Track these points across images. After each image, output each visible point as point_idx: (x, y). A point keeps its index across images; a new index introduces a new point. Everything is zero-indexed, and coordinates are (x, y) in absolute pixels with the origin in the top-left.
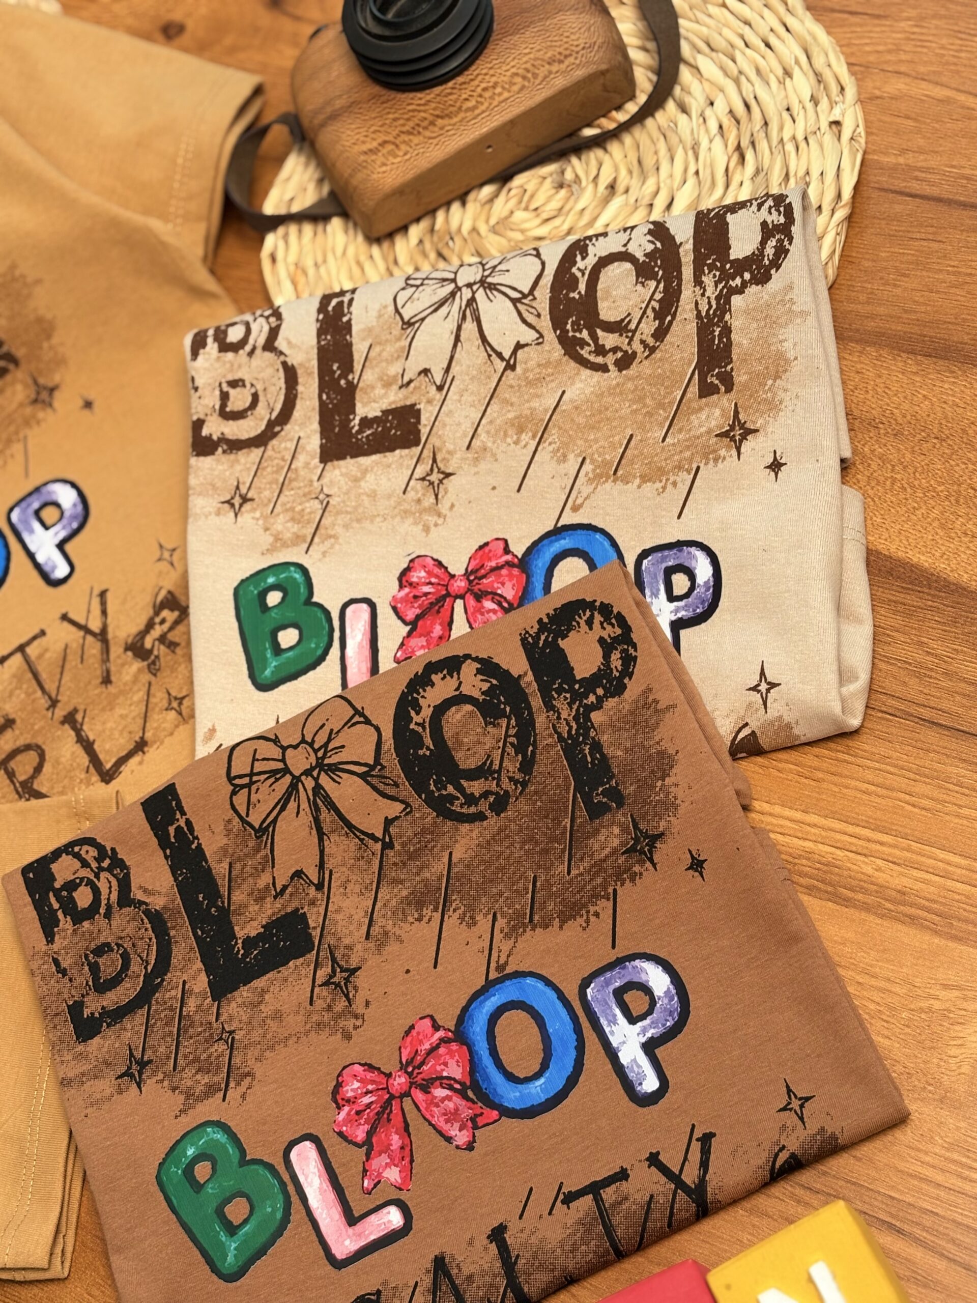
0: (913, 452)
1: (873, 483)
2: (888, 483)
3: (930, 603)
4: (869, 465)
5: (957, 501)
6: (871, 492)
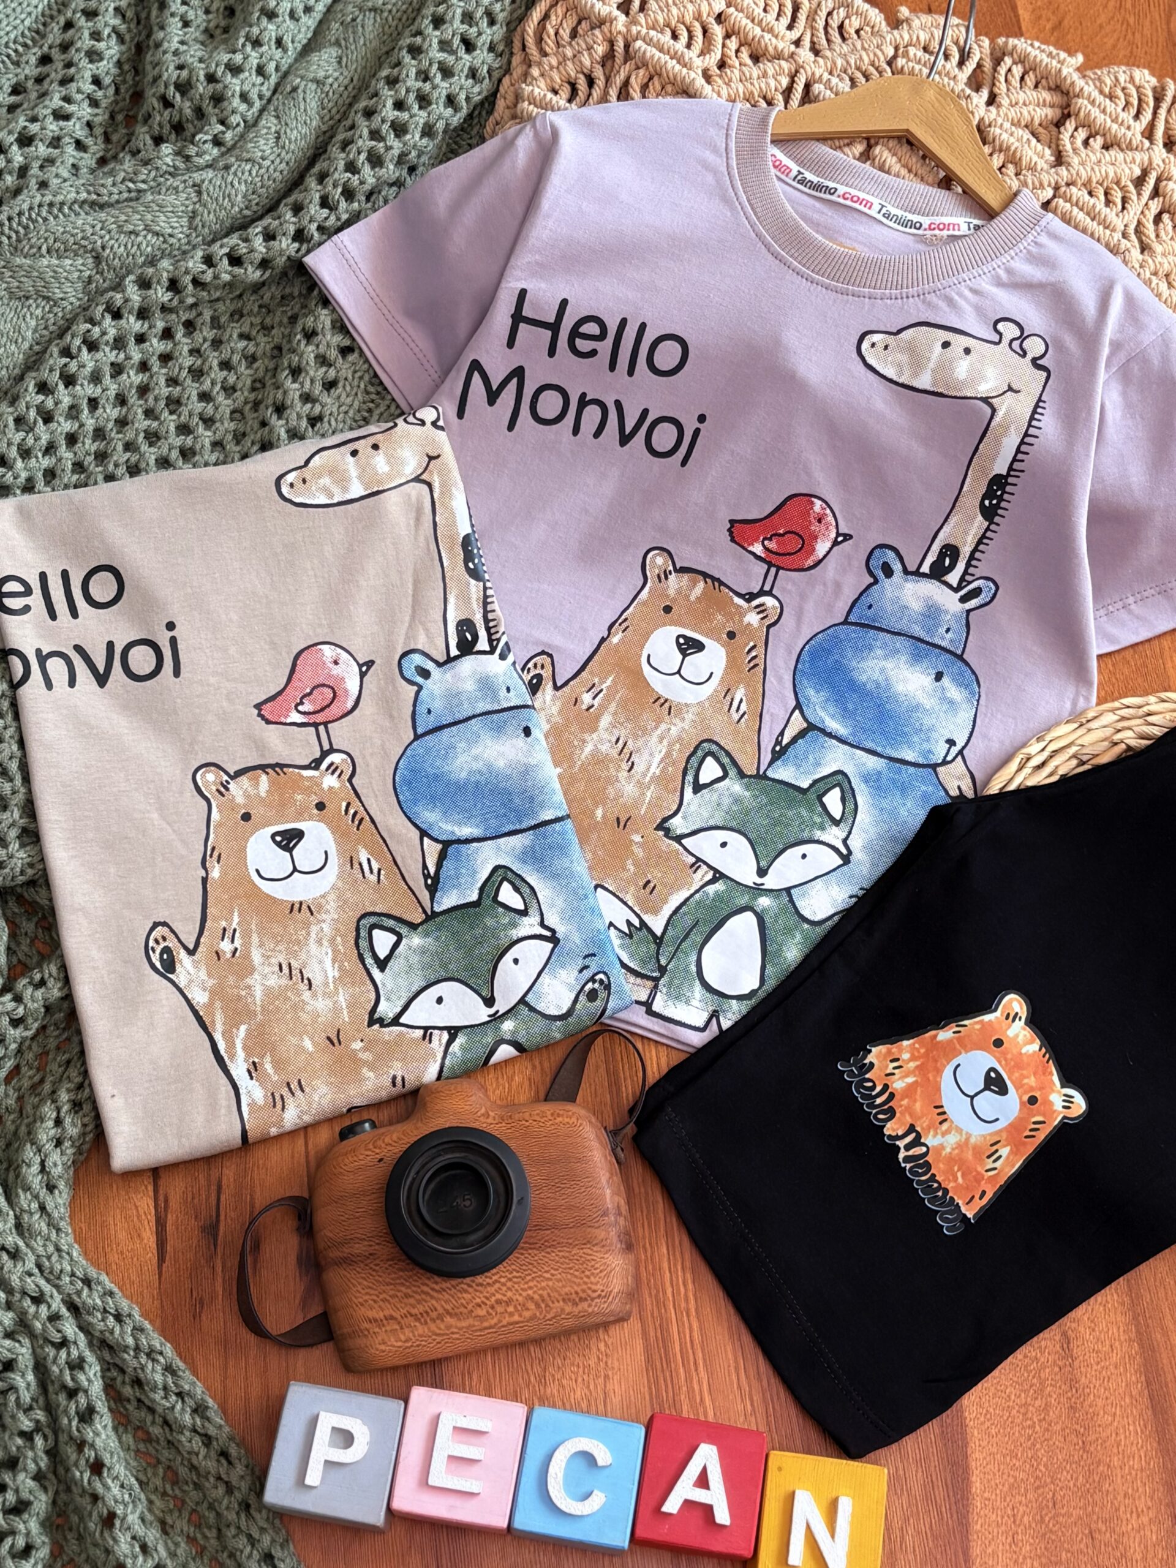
0: (1063, 1430)
1: (1022, 1410)
2: (1029, 1422)
3: (944, 1509)
4: (1036, 1399)
5: (1038, 1488)
6: (1014, 1412)
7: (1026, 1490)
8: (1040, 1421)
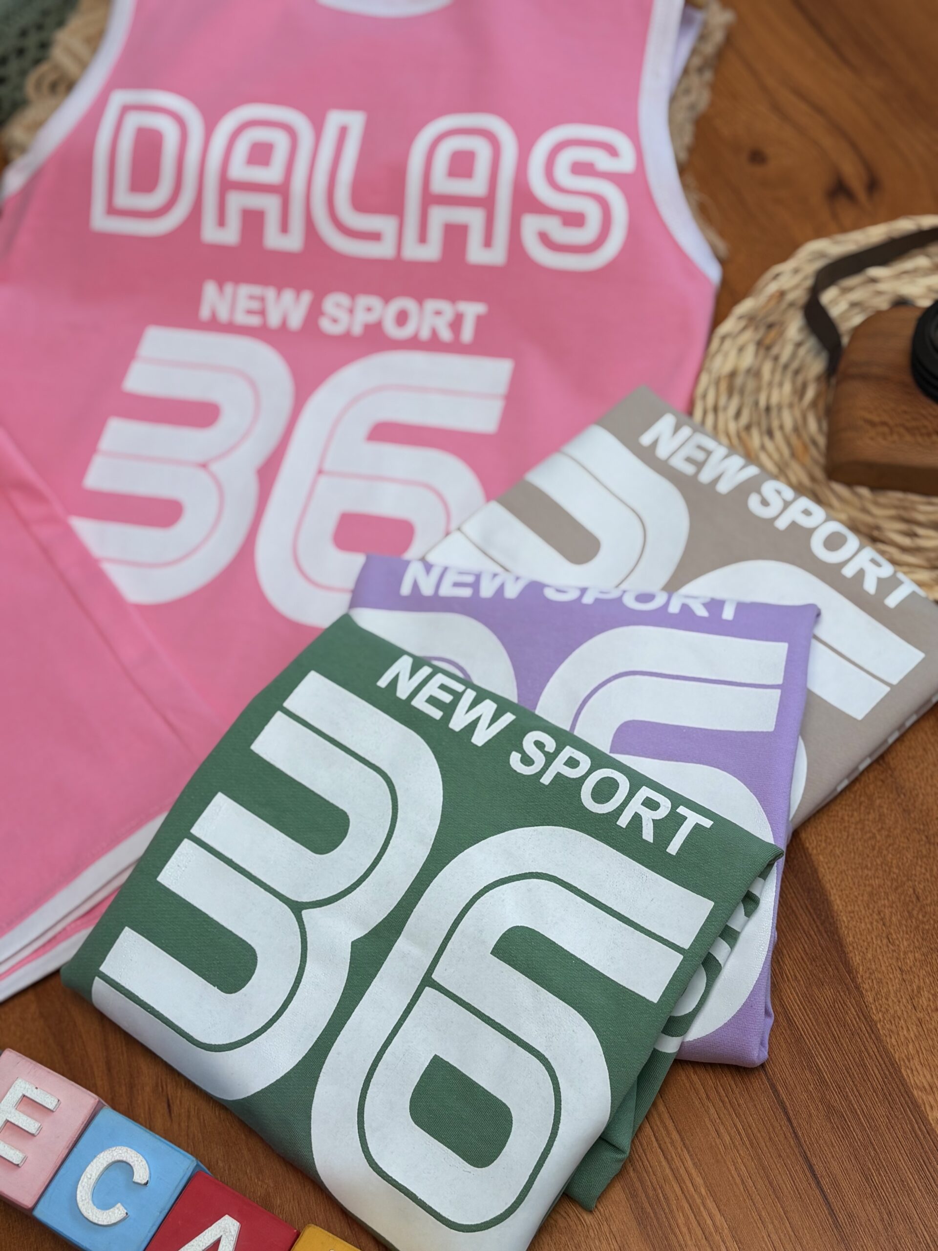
3: (812, 932)
7: (886, 894)
8: (879, 831)
